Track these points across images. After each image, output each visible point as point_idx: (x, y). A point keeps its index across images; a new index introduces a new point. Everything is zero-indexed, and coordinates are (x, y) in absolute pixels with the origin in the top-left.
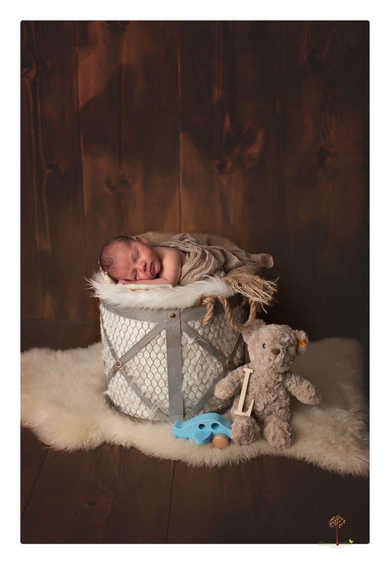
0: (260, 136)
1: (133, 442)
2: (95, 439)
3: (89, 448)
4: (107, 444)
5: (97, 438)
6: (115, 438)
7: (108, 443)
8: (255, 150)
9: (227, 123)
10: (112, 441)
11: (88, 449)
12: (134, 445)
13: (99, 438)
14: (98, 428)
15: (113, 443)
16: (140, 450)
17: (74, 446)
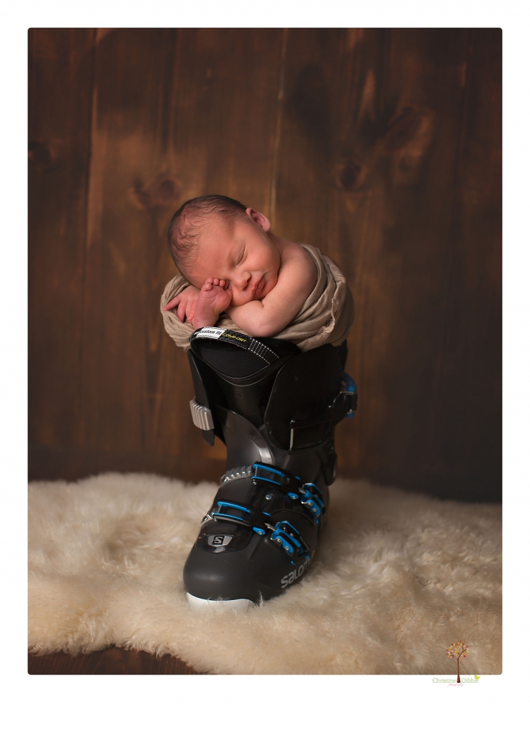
0: (425, 126)
1: (169, 646)
2: (92, 634)
3: (77, 650)
4: (118, 648)
5: (97, 632)
6: (134, 637)
7: (118, 645)
8: (414, 151)
9: (369, 89)
10: (129, 643)
11: (75, 653)
12: (173, 652)
13: (101, 634)
14: (100, 614)
15: (130, 647)
16: (183, 660)
17: (49, 645)
